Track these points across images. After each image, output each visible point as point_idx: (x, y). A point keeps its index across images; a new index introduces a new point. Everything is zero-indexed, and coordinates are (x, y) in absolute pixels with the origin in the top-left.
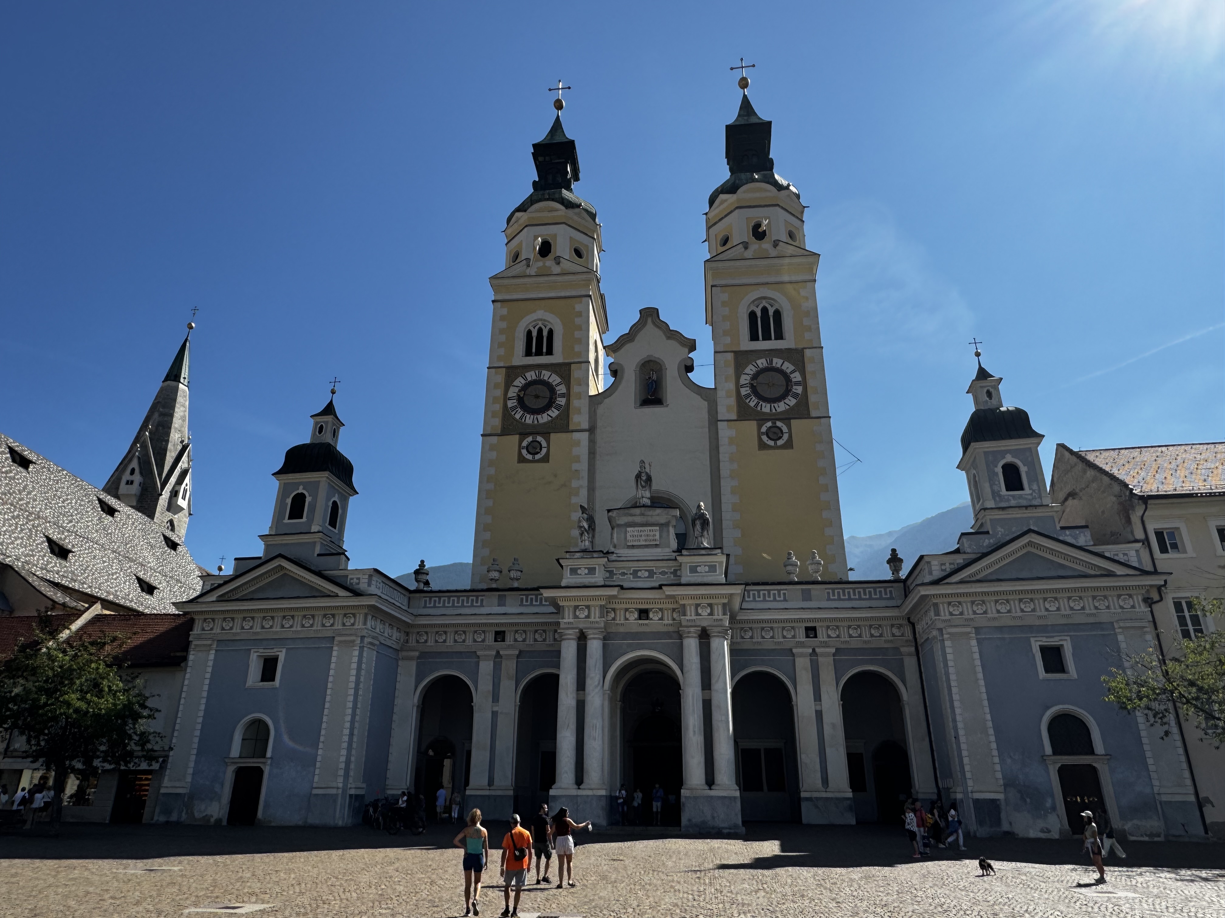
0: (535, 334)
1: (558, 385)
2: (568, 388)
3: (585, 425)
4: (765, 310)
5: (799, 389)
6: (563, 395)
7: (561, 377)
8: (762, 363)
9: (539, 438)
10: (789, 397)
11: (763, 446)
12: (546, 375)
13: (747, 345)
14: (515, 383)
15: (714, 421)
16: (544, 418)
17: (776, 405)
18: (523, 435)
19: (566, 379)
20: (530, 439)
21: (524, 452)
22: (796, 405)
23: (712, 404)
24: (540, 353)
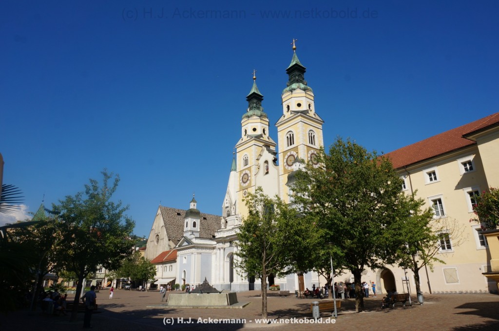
0: (245, 159)
3: (254, 184)
4: (290, 135)
6: (250, 176)
8: (289, 154)
12: (247, 171)
13: (286, 148)
14: (241, 176)
15: (279, 176)
16: (247, 184)
18: (243, 190)
19: (250, 171)
23: (278, 170)
24: (246, 165)
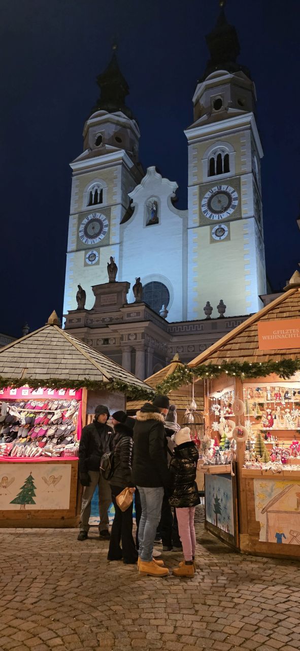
0: (93, 194)
1: (104, 220)
2: (109, 221)
3: (118, 241)
4: (219, 156)
5: (235, 203)
6: (106, 226)
7: (106, 216)
8: (215, 189)
9: (95, 252)
10: (230, 209)
11: (213, 241)
12: (98, 215)
13: (207, 179)
14: (83, 223)
15: (186, 229)
16: (97, 240)
17: (222, 215)
18: (87, 251)
19: (108, 216)
20: (90, 253)
21: (87, 260)
22: (234, 213)
23: (185, 220)
24: (96, 203)
